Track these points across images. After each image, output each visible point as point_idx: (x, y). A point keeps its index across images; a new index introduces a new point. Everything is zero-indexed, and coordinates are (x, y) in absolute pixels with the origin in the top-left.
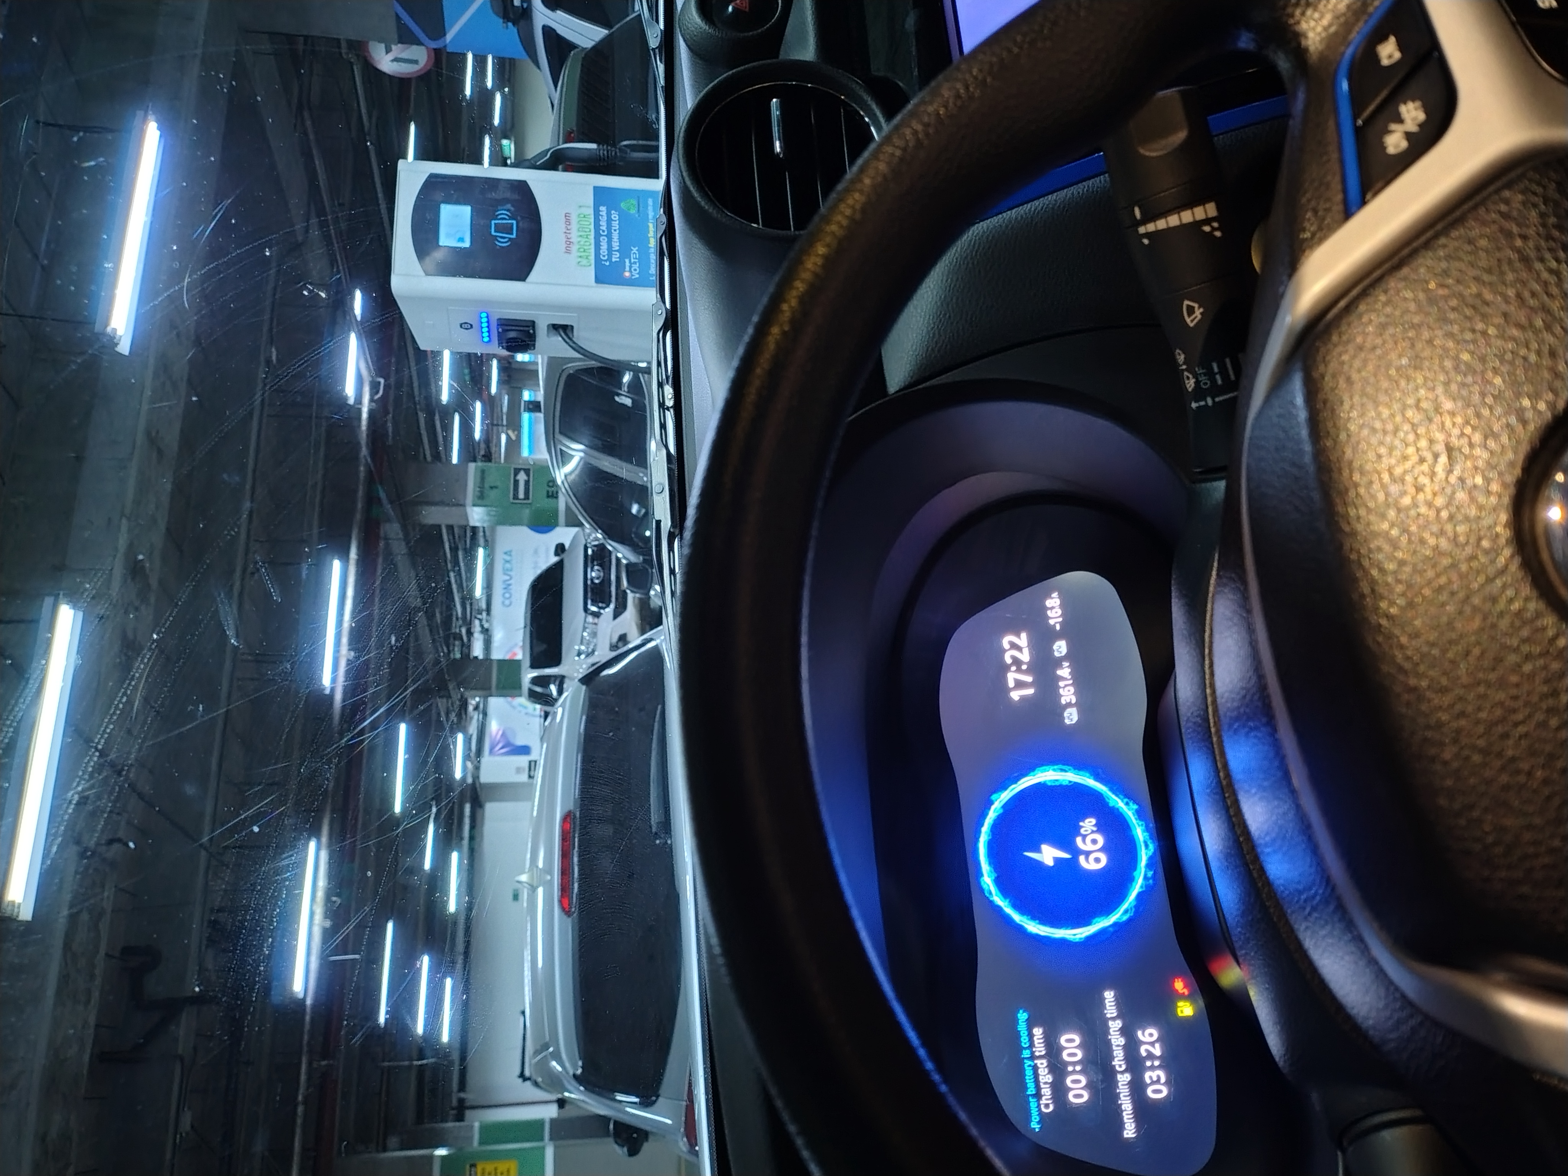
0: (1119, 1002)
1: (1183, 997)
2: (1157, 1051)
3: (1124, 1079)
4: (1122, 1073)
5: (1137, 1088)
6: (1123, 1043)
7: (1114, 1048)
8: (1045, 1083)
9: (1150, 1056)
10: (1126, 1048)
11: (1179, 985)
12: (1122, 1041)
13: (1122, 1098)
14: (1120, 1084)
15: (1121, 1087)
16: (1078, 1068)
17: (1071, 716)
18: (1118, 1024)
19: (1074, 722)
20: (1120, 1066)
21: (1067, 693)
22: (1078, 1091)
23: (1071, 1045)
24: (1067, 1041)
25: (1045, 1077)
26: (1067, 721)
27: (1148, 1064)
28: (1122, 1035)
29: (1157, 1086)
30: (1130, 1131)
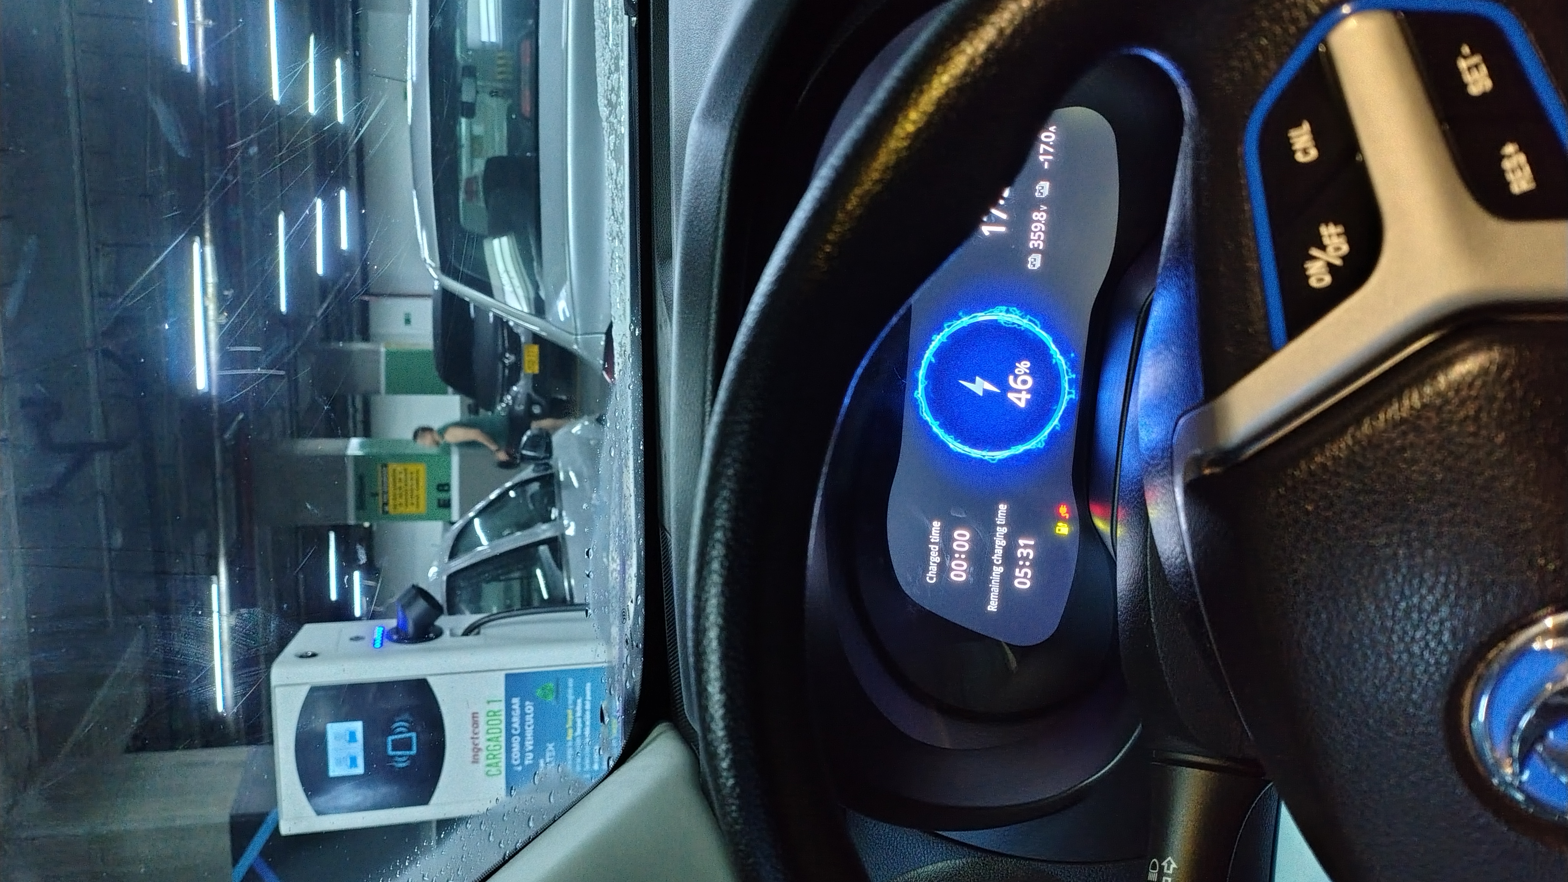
0: (1009, 515)
1: (1063, 520)
2: (1031, 555)
3: (998, 570)
4: (998, 566)
5: (1007, 578)
6: (1004, 545)
7: (996, 547)
8: (934, 562)
9: (1024, 558)
10: (1004, 548)
11: (1063, 510)
12: (1004, 543)
13: (993, 583)
14: (994, 573)
15: (994, 574)
16: (963, 556)
17: (1035, 262)
18: (1005, 530)
19: (1036, 268)
20: (998, 561)
21: (1037, 238)
22: (959, 572)
23: (962, 539)
24: (959, 535)
25: (935, 558)
26: (1030, 266)
27: (1021, 563)
28: (1004, 538)
29: (1023, 580)
30: (993, 607)
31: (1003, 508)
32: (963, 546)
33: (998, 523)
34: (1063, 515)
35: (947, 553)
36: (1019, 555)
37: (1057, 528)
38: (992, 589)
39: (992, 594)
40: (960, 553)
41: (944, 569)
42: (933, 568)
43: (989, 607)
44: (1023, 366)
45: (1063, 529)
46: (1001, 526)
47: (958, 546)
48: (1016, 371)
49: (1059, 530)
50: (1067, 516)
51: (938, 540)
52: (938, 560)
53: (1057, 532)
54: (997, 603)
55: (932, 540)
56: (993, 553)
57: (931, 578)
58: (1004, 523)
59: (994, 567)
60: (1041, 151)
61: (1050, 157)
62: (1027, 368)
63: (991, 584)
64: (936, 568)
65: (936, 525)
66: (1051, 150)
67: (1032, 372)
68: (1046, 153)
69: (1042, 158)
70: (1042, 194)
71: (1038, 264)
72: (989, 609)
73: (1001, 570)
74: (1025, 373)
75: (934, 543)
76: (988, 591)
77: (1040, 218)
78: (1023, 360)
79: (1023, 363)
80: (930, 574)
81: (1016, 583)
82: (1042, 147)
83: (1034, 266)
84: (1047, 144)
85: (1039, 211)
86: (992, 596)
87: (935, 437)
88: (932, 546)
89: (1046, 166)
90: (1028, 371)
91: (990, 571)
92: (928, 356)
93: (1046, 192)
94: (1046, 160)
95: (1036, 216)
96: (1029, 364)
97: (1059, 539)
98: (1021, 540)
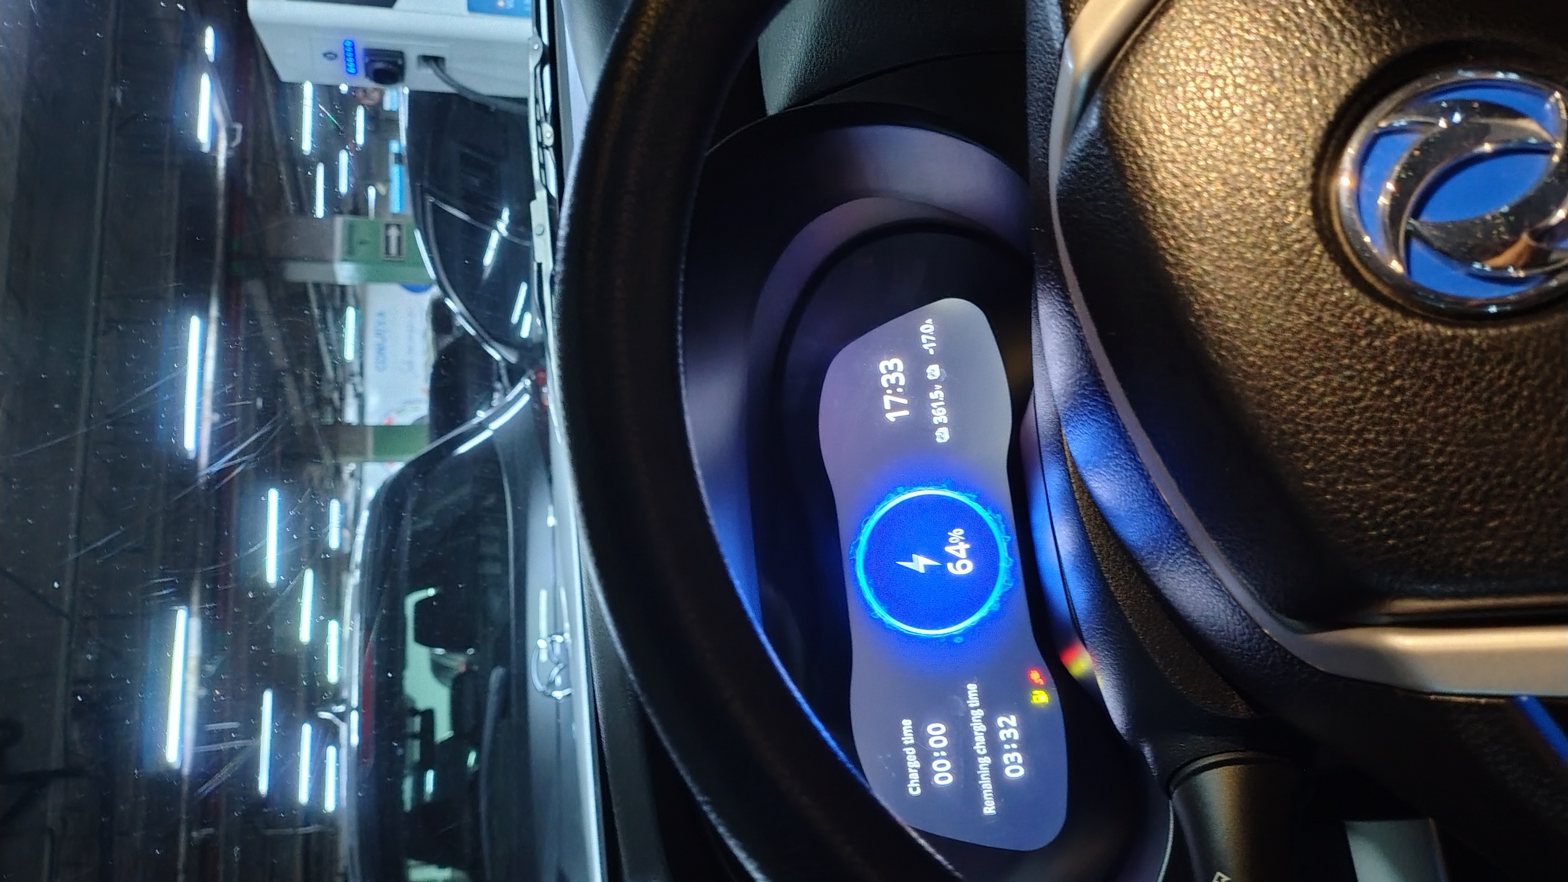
0: (982, 694)
1: (1038, 687)
2: (1015, 735)
3: (984, 762)
4: (983, 756)
5: (996, 770)
6: (984, 729)
7: (976, 734)
8: (914, 768)
9: (1009, 740)
10: (986, 734)
14: (980, 767)
15: (982, 769)
17: (943, 435)
19: (945, 440)
21: (939, 413)
22: (944, 774)
23: (938, 733)
24: (934, 730)
26: (939, 440)
27: (1007, 747)
28: (983, 722)
29: (1014, 767)
30: (989, 808)
31: (972, 688)
32: (940, 741)
33: (971, 706)
34: (1037, 681)
35: (925, 755)
36: (1003, 738)
37: (1034, 697)
38: (983, 786)
39: (984, 792)
40: (939, 750)
41: (926, 774)
42: (914, 776)
44: (957, 534)
45: (1041, 698)
46: (976, 708)
47: (935, 742)
48: (951, 540)
49: (1037, 699)
51: (912, 741)
52: (917, 765)
54: (993, 803)
55: (906, 742)
56: (974, 743)
57: (914, 789)
58: (978, 704)
59: (980, 759)
60: (924, 341)
61: (934, 345)
62: (962, 536)
63: (981, 780)
64: (917, 774)
65: (907, 723)
66: (933, 338)
67: (967, 538)
68: (929, 341)
69: (926, 347)
70: (934, 376)
71: (946, 437)
74: (961, 540)
75: (909, 746)
76: (979, 790)
77: (937, 394)
79: (955, 531)
80: (912, 785)
81: (1008, 772)
82: (924, 338)
83: (943, 439)
84: (928, 334)
85: (936, 391)
86: (986, 795)
88: (907, 750)
89: (932, 352)
90: (963, 538)
91: (975, 766)
92: (861, 547)
93: (937, 374)
94: (930, 347)
95: (932, 396)
96: (961, 532)
98: (1000, 721)
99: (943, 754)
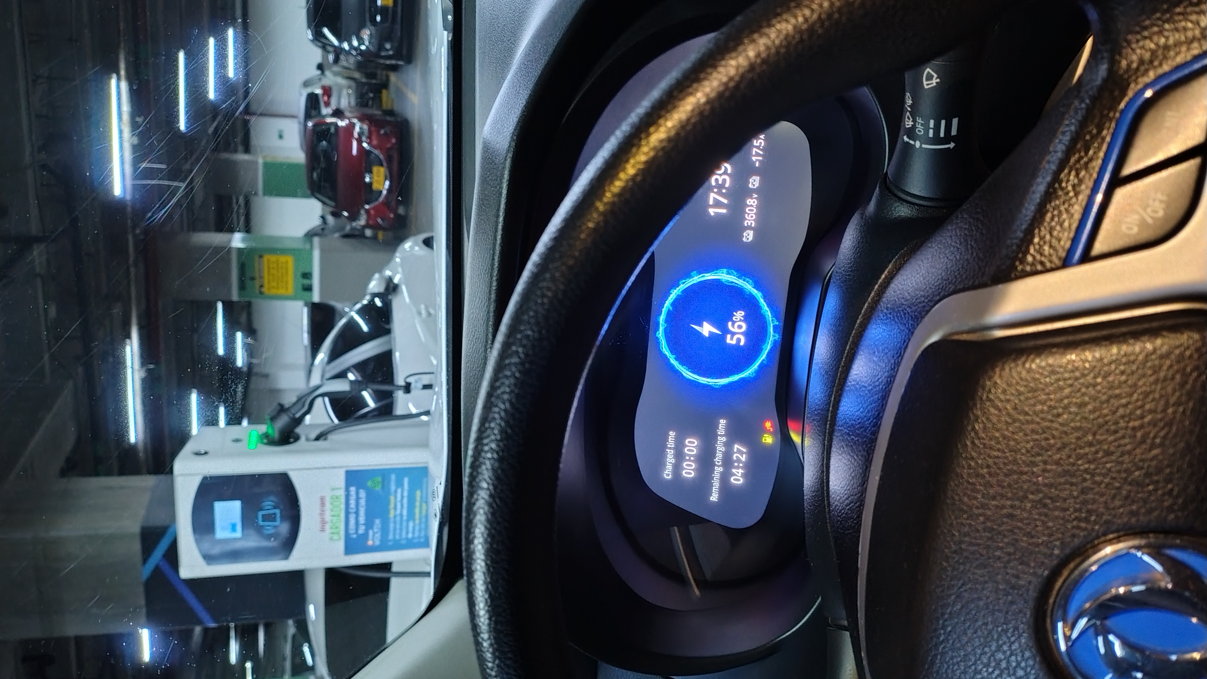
0: (728, 427)
1: (768, 432)
2: (743, 458)
3: (718, 470)
4: (719, 466)
5: (725, 476)
7: (718, 452)
8: (670, 463)
9: (739, 460)
10: (725, 453)
11: (768, 425)
12: (723, 449)
13: (715, 479)
15: (715, 473)
17: (749, 236)
18: (724, 439)
19: (749, 241)
20: (718, 462)
21: (750, 218)
22: (689, 471)
23: (692, 446)
24: (689, 442)
25: (670, 458)
26: (744, 239)
27: (736, 464)
28: (724, 446)
29: (738, 478)
30: (714, 497)
31: (723, 422)
32: (693, 451)
33: (719, 433)
34: (768, 428)
35: (680, 456)
36: (735, 458)
37: (764, 438)
38: (714, 484)
39: (714, 488)
40: (690, 456)
41: (677, 467)
42: (669, 468)
43: (711, 497)
44: (739, 315)
45: (768, 439)
46: (722, 436)
47: (689, 450)
48: (734, 318)
49: (765, 440)
50: (771, 430)
51: (673, 446)
52: (673, 461)
53: (764, 441)
54: (717, 495)
55: (669, 446)
56: (715, 457)
57: (668, 475)
58: (723, 433)
59: (716, 467)
60: (754, 153)
61: (761, 158)
62: (742, 316)
63: (713, 479)
64: (671, 467)
65: (672, 434)
66: (761, 153)
67: (746, 319)
68: (757, 154)
69: (754, 159)
70: (754, 185)
71: (751, 238)
72: (711, 499)
73: (721, 469)
74: (741, 320)
75: (670, 448)
76: (711, 486)
77: (752, 202)
78: (740, 310)
79: (739, 312)
80: (666, 472)
81: (732, 479)
82: (755, 150)
83: (748, 239)
84: (758, 147)
85: (752, 199)
86: (714, 490)
87: (672, 367)
88: (668, 451)
89: (757, 164)
90: (742, 319)
91: (712, 471)
92: (668, 304)
93: (757, 184)
94: (757, 160)
95: (749, 202)
96: (743, 313)
97: (765, 447)
98: (736, 447)
99: (692, 458)
